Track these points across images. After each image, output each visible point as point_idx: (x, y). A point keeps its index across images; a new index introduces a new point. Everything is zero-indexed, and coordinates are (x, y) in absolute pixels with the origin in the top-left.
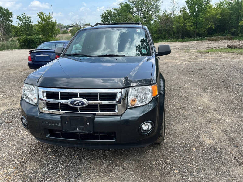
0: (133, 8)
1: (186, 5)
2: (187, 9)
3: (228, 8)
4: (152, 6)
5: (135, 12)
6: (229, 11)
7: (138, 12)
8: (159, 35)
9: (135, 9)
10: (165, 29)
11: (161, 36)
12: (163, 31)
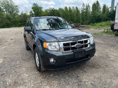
0: (3, 9)
1: (32, 10)
2: (33, 11)
3: (49, 12)
4: (14, 9)
5: (5, 11)
6: (50, 14)
7: (7, 11)
8: (21, 24)
9: (4, 10)
10: (24, 21)
11: (22, 24)
12: (23, 22)
